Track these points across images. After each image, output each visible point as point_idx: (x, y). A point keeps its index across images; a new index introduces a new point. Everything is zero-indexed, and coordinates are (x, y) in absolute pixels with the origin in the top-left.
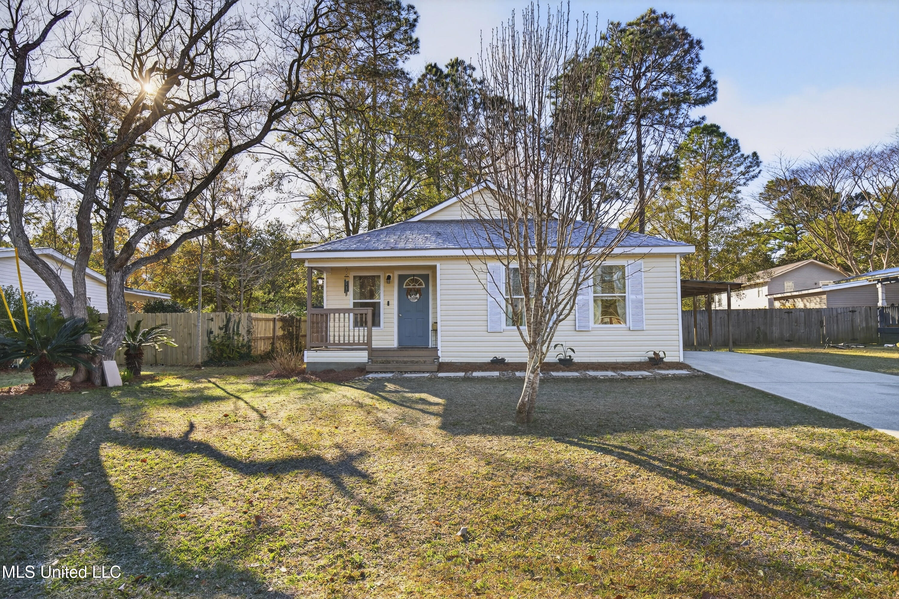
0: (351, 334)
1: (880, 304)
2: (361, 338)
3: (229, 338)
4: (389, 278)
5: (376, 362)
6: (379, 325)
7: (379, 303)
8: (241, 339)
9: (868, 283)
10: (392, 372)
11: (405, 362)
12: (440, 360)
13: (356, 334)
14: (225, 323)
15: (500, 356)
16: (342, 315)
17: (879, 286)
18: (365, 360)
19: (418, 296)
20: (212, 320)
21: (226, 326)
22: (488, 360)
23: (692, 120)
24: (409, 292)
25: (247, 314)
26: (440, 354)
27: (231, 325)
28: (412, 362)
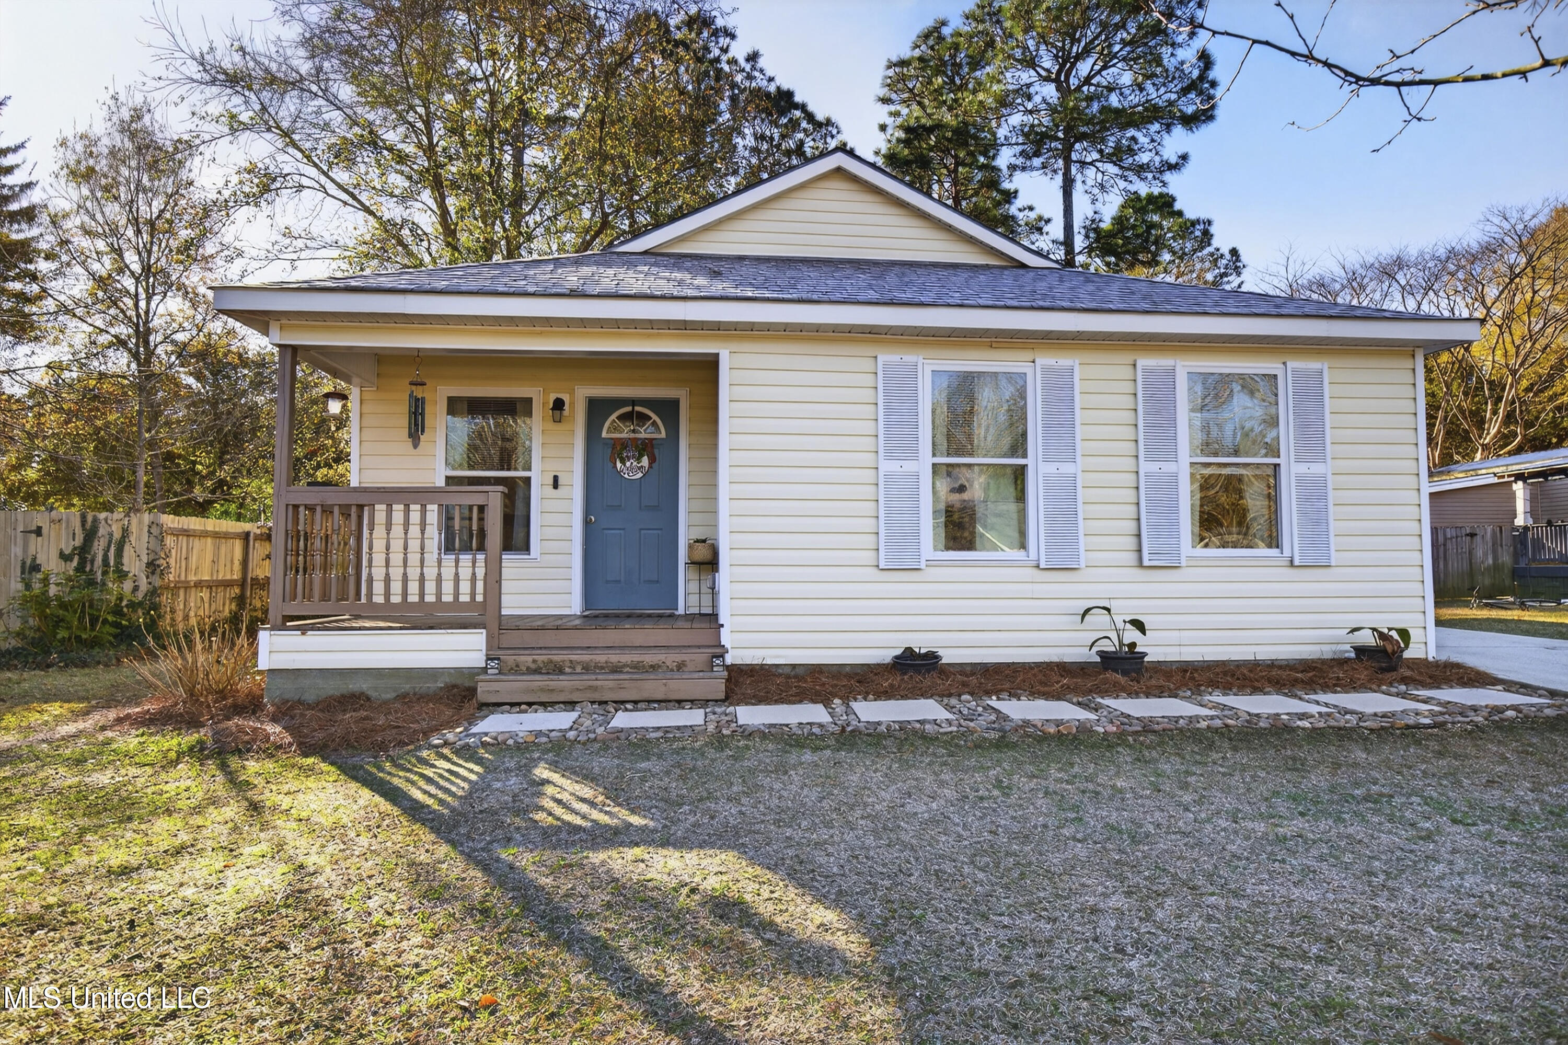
0: (431, 572)
1: (1520, 521)
2: (465, 587)
3: (91, 583)
4: (559, 405)
5: (516, 670)
6: (526, 548)
7: (528, 480)
8: (128, 586)
9: (1496, 480)
10: (570, 705)
11: (616, 669)
12: (729, 660)
13: (448, 572)
14: (78, 542)
15: (921, 643)
16: (398, 508)
17: (1518, 487)
18: (476, 659)
19: (645, 461)
20: (38, 532)
21: (84, 551)
22: (886, 656)
23: (1165, 158)
24: (620, 449)
25: (146, 518)
26: (726, 638)
27: (98, 547)
28: (637, 667)
